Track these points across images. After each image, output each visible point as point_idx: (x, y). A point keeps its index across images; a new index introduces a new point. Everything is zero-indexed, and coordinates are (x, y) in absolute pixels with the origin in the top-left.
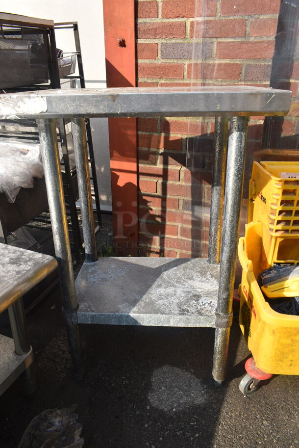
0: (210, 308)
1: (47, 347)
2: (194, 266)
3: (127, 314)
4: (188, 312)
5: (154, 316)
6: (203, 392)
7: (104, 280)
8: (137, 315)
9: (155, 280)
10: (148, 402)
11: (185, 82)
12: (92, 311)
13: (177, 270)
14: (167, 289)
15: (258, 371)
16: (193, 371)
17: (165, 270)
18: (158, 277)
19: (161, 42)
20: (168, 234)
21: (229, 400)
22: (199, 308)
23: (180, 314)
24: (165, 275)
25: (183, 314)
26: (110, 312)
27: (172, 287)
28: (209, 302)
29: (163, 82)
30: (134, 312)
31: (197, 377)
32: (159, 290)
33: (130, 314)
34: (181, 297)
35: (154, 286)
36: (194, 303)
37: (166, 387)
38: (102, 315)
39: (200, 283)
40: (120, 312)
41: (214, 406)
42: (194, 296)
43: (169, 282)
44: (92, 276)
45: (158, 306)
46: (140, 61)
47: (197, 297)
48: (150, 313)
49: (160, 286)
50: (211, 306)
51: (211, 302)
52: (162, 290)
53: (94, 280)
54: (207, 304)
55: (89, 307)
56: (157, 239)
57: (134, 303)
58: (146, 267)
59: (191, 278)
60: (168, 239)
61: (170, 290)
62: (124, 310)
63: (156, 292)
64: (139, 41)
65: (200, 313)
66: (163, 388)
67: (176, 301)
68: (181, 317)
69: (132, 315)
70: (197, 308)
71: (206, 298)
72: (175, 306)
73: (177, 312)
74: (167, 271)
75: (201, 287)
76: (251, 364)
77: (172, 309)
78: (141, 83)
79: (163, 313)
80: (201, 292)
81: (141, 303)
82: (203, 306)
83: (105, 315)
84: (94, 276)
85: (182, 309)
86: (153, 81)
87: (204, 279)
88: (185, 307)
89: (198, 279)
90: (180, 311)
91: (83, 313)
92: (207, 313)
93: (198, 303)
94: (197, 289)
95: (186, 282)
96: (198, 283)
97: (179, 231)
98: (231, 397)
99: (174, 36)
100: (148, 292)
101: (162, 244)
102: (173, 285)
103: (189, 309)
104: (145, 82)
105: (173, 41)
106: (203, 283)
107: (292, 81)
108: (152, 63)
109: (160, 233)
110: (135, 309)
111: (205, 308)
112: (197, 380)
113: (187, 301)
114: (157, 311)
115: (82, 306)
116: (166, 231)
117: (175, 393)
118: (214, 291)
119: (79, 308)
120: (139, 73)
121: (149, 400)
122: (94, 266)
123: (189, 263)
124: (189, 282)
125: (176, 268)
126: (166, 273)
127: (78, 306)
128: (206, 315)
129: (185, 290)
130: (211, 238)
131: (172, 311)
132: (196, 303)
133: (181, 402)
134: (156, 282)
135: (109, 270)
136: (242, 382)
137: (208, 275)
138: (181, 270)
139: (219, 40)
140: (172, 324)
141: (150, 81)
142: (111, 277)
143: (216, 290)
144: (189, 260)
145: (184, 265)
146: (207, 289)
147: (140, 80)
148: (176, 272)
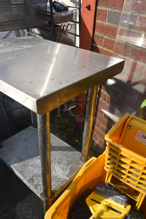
2: (71, 156)
4: (32, 182)
7: (26, 140)
8: (14, 168)
10: (15, 206)
19: (109, 10)
22: (40, 183)
23: (28, 181)
26: (6, 160)
29: (106, 37)
30: (14, 166)
33: (11, 166)
36: (41, 179)
39: (60, 169)
40: (9, 162)
44: (25, 135)
45: (26, 170)
46: (97, 21)
48: (18, 171)
53: (22, 138)
55: (3, 152)
57: (20, 161)
59: (59, 163)
62: (12, 162)
64: (99, 8)
70: (38, 183)
72: (32, 174)
75: (57, 172)
77: (28, 175)
79: (22, 175)
81: (22, 163)
85: (32, 179)
86: (101, 36)
87: (65, 167)
88: (35, 178)
89: (62, 166)
90: (30, 179)
92: (39, 189)
99: (116, 7)
100: (32, 159)
103: (35, 180)
104: (98, 35)
105: (115, 11)
108: (102, 24)
110: (16, 165)
114: (21, 172)
116: (96, 124)
117: (28, 211)
120: (96, 28)
121: (17, 205)
122: (32, 130)
123: (71, 152)
125: (61, 152)
128: (37, 190)
131: (27, 177)
137: (70, 166)
138: (62, 155)
141: (100, 35)
142: (30, 140)
143: (61, 178)
144: (73, 151)
145: (67, 152)
146: (58, 174)
147: (96, 33)
148: (58, 154)
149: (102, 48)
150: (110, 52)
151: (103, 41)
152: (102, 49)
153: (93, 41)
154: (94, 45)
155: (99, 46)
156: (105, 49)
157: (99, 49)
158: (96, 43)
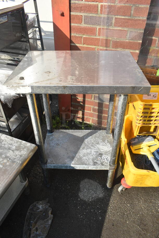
0: (107, 161)
1: (32, 171)
2: (100, 136)
3: (69, 165)
4: (97, 164)
5: (82, 166)
6: (102, 191)
7: (58, 144)
8: (74, 165)
9: (82, 145)
10: (79, 197)
11: (97, 37)
12: (54, 164)
13: (92, 138)
14: (87, 150)
15: (126, 185)
16: (98, 181)
17: (86, 138)
18: (83, 143)
19: (84, 15)
20: (86, 110)
21: (113, 195)
22: (102, 161)
23: (93, 165)
24: (86, 141)
25: (95, 165)
26: (62, 164)
27: (90, 149)
28: (106, 158)
29: (85, 36)
30: (73, 164)
31: (100, 185)
32: (83, 150)
33: (71, 165)
34: (94, 155)
35: (81, 148)
36: (99, 159)
37: (86, 189)
38: (59, 166)
40: (66, 164)
41: (107, 198)
42: (100, 154)
43: (88, 146)
45: (84, 161)
46: (72, 24)
47: (101, 155)
48: (80, 164)
49: (84, 148)
50: (107, 160)
51: (107, 158)
52: (85, 151)
53: (53, 145)
54: (105, 159)
55: (52, 161)
56: (80, 112)
57: (72, 158)
58: (77, 136)
59: (98, 143)
60: (86, 113)
61: (89, 151)
62: (68, 163)
63: (82, 152)
64: (72, 13)
65: (102, 165)
66: (85, 190)
67: (91, 157)
68: (94, 166)
69: (72, 165)
71: (105, 155)
72: (91, 160)
73: (92, 164)
74: (87, 139)
75: (103, 149)
76: (124, 181)
77: (90, 162)
78: (73, 36)
79: (86, 164)
80: (103, 152)
81: (76, 159)
82: (104, 160)
83: (60, 166)
84: (53, 142)
85: (95, 162)
86: (79, 36)
87: (104, 144)
88: (95, 161)
89: (102, 144)
90: (93, 163)
91: (50, 165)
92: (106, 164)
93: (101, 159)
94: (101, 150)
95: (96, 146)
96: (101, 146)
97: (92, 109)
98: (115, 194)
99: (91, 12)
100: (78, 152)
101: (83, 114)
102: (90, 148)
103: (97, 162)
104: (75, 36)
105: (91, 15)
106: (104, 147)
107: (153, 38)
108: (79, 26)
109: (82, 110)
110: (73, 162)
111: (105, 161)
112: (100, 186)
113: (96, 157)
114: (83, 164)
115: (49, 161)
116: (85, 109)
117: (90, 193)
118: (108, 151)
119: (48, 162)
120: (72, 31)
121: (79, 196)
122: (52, 135)
123: (97, 133)
124: (97, 145)
125: (91, 137)
126: (86, 140)
127: (47, 161)
128: (105, 165)
129: (95, 150)
130: (108, 123)
131: (90, 163)
132: (100, 158)
133: (93, 196)
134: (82, 146)
135: (59, 138)
136: (119, 188)
137: (106, 141)
138: (93, 138)
139: (116, 17)
140: (90, 168)
141: (77, 36)
142: (61, 143)
143: (110, 151)
144: (97, 132)
145: (95, 135)
146: (105, 150)
147: (72, 35)
148: (91, 139)
149: (81, 45)
150: (91, 48)
151: (82, 40)
152: (82, 47)
153: (71, 41)
154: (72, 44)
155: (77, 45)
156: (85, 46)
157: (79, 47)
158: (75, 43)
